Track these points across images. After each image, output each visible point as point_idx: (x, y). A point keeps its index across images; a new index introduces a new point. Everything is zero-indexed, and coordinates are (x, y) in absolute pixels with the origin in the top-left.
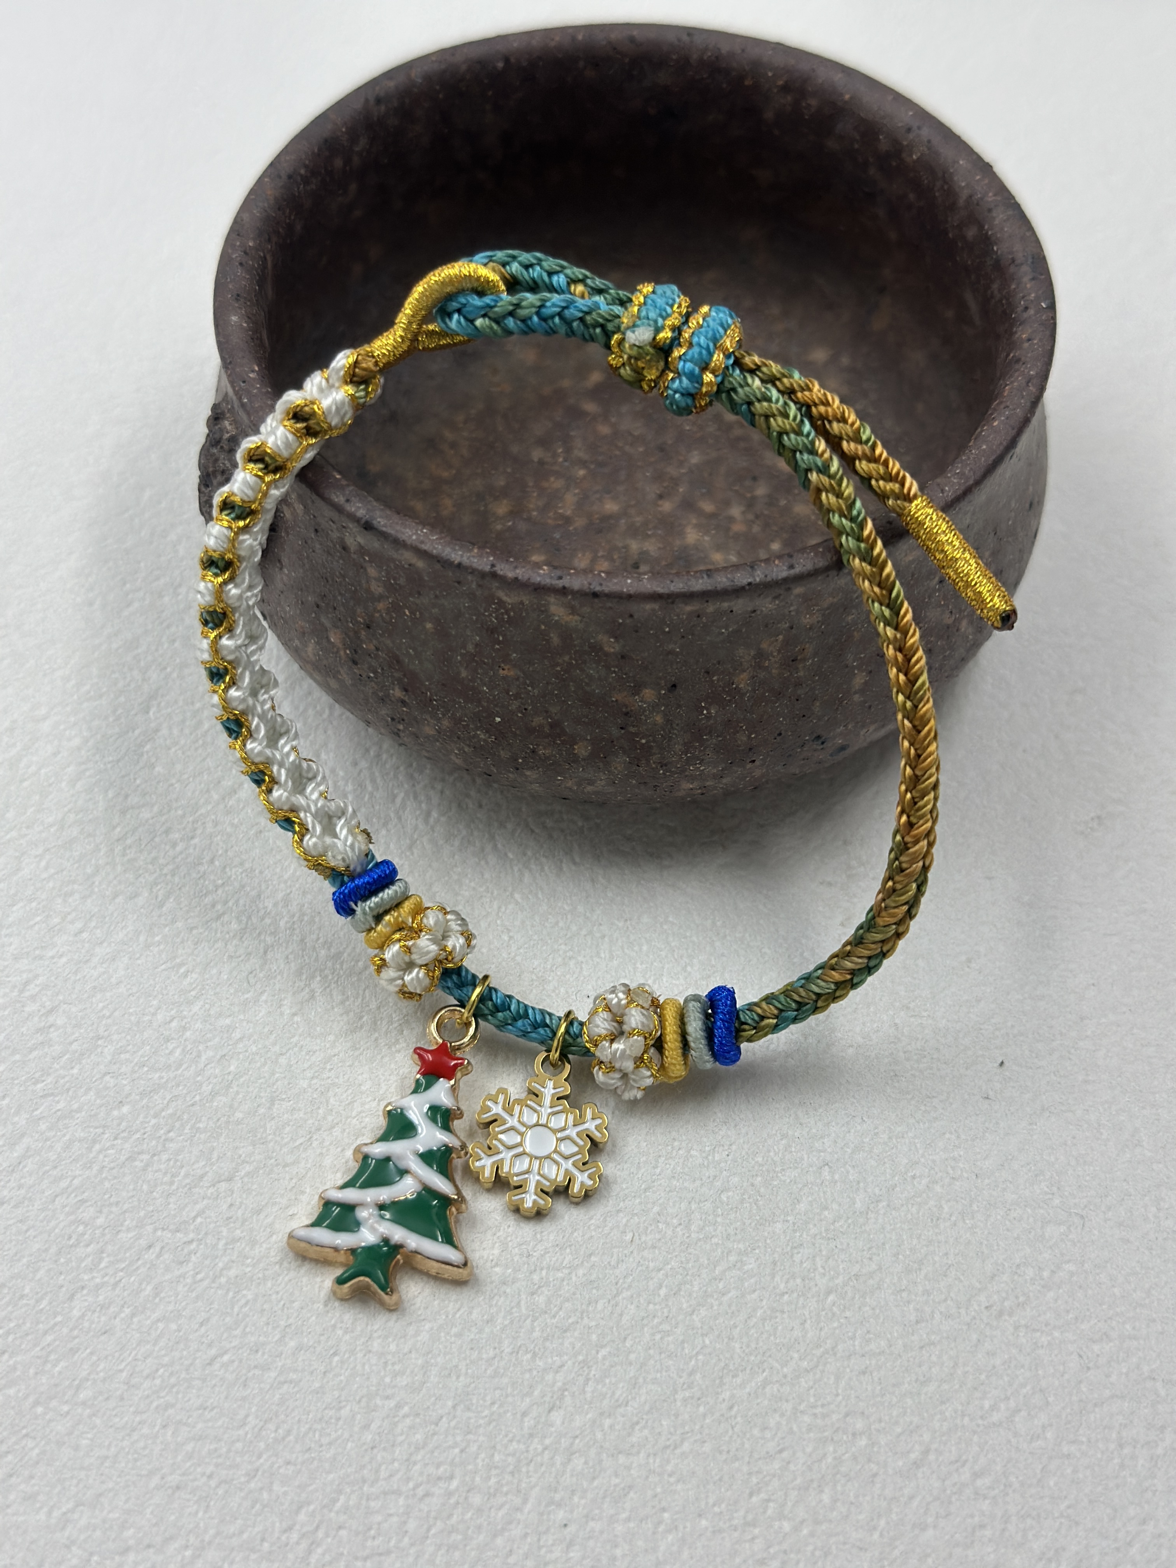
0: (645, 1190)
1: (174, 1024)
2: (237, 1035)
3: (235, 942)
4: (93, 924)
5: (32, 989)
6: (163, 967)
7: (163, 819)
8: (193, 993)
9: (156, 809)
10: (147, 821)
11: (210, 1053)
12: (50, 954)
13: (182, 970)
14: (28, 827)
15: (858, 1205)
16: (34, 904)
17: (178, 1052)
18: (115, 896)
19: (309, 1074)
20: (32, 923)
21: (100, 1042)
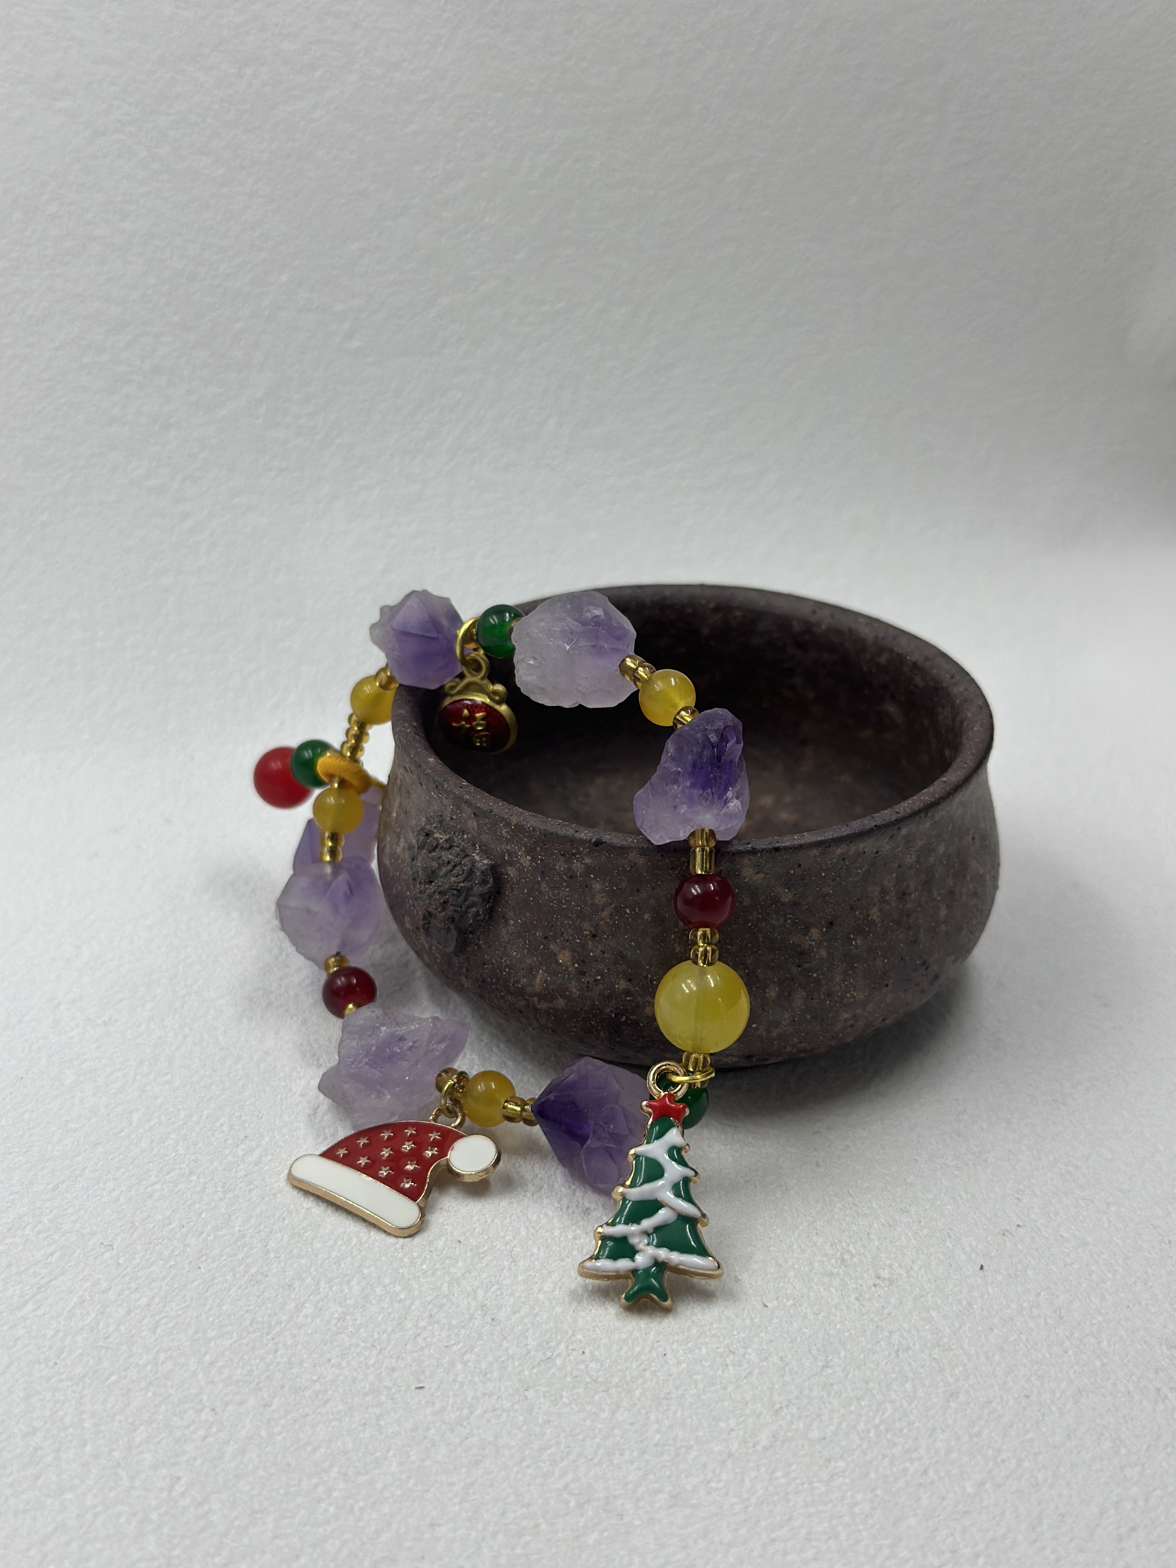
0: (789, 1520)
1: (321, 1489)
2: (379, 1485)
3: (347, 1420)
4: (214, 1430)
5: (179, 1488)
6: (292, 1449)
7: (245, 1341)
8: (327, 1464)
9: (235, 1335)
10: (231, 1345)
11: (361, 1504)
12: (185, 1458)
13: (309, 1449)
14: (126, 1370)
15: (970, 1490)
16: (155, 1425)
17: (332, 1509)
18: (227, 1404)
19: (456, 1500)
20: (158, 1439)
21: (259, 1516)
